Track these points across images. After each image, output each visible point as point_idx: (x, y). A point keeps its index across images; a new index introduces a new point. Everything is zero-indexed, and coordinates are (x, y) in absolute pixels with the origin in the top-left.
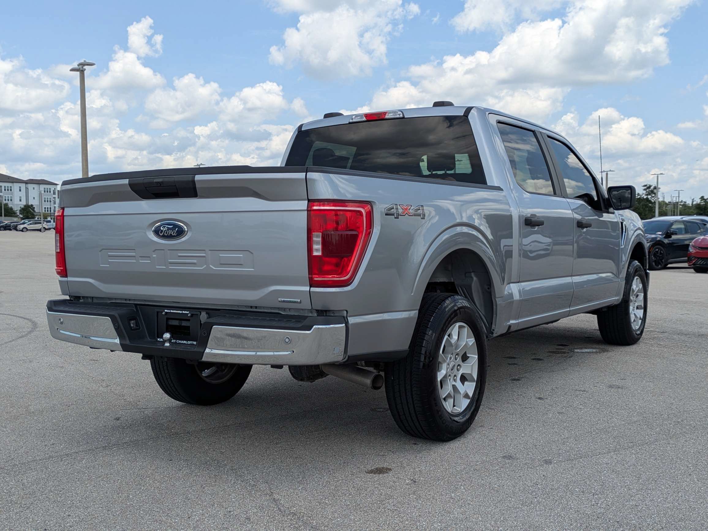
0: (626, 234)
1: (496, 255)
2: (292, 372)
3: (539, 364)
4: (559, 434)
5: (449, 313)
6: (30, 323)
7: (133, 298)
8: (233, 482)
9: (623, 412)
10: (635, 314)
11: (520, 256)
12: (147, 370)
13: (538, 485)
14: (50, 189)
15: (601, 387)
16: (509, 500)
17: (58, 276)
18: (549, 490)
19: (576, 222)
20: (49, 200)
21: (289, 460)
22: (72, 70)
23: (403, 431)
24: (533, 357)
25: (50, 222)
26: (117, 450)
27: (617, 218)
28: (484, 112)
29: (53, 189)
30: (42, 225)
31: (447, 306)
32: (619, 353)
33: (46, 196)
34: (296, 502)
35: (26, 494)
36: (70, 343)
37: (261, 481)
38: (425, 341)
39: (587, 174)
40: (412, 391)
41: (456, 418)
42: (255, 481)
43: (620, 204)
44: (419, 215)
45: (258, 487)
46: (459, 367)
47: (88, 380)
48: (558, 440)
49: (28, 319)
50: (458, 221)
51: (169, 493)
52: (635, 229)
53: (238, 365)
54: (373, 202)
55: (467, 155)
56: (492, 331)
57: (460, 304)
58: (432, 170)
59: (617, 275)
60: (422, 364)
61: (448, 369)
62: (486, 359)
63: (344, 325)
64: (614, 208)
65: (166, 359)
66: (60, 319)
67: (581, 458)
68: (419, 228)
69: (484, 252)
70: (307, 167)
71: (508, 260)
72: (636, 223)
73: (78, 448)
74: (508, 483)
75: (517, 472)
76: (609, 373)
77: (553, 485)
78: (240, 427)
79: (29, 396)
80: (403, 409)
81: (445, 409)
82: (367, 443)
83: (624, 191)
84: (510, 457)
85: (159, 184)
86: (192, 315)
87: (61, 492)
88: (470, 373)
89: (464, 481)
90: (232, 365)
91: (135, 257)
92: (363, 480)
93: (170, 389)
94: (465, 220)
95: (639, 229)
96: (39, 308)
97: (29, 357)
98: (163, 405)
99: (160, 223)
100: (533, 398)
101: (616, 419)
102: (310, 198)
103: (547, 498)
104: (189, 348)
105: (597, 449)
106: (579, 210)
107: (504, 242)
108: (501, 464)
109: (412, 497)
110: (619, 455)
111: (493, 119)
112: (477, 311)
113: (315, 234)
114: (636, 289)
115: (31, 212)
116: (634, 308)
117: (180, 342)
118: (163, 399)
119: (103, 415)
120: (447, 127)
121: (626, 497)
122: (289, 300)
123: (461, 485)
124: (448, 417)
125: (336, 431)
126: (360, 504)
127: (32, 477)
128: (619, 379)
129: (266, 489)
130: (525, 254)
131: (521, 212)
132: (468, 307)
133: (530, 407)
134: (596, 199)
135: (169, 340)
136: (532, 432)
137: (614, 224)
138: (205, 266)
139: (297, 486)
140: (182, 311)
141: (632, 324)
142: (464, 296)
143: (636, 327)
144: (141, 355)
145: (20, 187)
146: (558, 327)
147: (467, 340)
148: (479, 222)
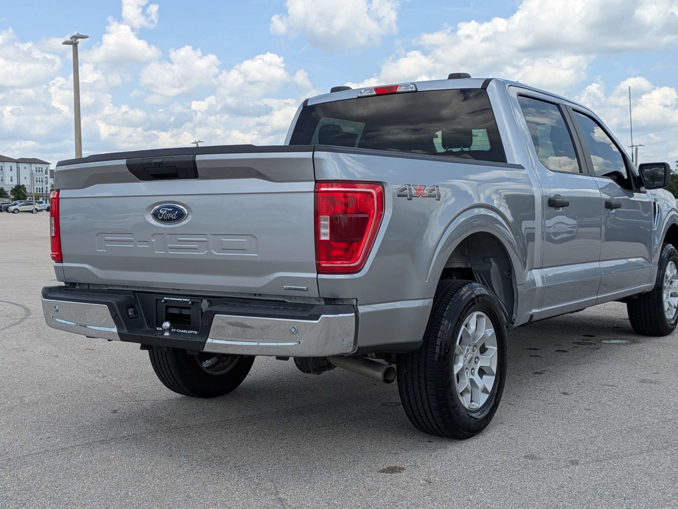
0: (659, 215)
1: (516, 237)
2: (298, 363)
3: (563, 355)
4: (586, 432)
5: (466, 303)
6: (23, 310)
7: (131, 285)
8: (236, 479)
9: (657, 409)
10: (669, 302)
11: (543, 239)
12: (145, 359)
13: (563, 487)
14: (42, 168)
15: (631, 381)
16: (533, 504)
17: (54, 261)
18: (576, 493)
19: (605, 202)
20: (41, 180)
21: (295, 458)
22: (65, 43)
23: (417, 428)
24: (557, 349)
25: (42, 203)
26: (115, 444)
27: (649, 198)
28: (503, 84)
29: (45, 168)
30: (34, 207)
31: (465, 294)
32: (652, 344)
33: (37, 176)
34: (303, 502)
35: (22, 490)
36: (64, 332)
37: (265, 479)
38: (440, 331)
39: (615, 149)
40: (426, 385)
41: (474, 414)
42: (259, 479)
43: (652, 183)
44: (434, 196)
45: (262, 486)
46: (477, 360)
47: (84, 370)
48: (585, 439)
49: (21, 306)
50: (476, 202)
51: (169, 491)
52: (669, 209)
53: (242, 356)
54: (384, 182)
55: (485, 130)
56: (512, 320)
57: (478, 292)
58: (447, 148)
59: (649, 260)
60: (437, 356)
61: (465, 361)
62: (506, 351)
63: (353, 314)
64: (646, 187)
65: (165, 350)
66: (55, 307)
67: (611, 459)
68: (435, 210)
69: (503, 234)
70: (314, 146)
71: (530, 243)
72: (670, 203)
73: (74, 442)
74: (531, 485)
75: (541, 474)
76: (641, 366)
77: (580, 488)
78: (242, 421)
79: (23, 386)
80: (417, 404)
81: (462, 405)
82: (378, 440)
83: (657, 168)
84: (533, 457)
85: (158, 165)
86: (193, 303)
87: (57, 489)
88: (489, 365)
89: (483, 482)
90: (233, 356)
91: (133, 241)
92: (374, 479)
93: (169, 380)
94: (483, 201)
95: (673, 209)
96: (32, 294)
97: (22, 346)
98: (161, 397)
99: (158, 206)
100: (557, 393)
101: (648, 417)
102: (317, 179)
103: (574, 502)
104: (190, 337)
105: (628, 450)
106: (608, 189)
107: (525, 224)
108: (523, 464)
109: (427, 498)
110: (652, 456)
111: (513, 92)
112: (497, 299)
113: (322, 217)
114: (670, 275)
115: (22, 192)
116: (668, 295)
117: (180, 331)
118: (162, 391)
119: (100, 407)
120: (461, 101)
121: (661, 502)
122: (295, 287)
123: (480, 487)
124: (466, 413)
125: (345, 426)
126: (371, 505)
127: (28, 472)
128: (651, 373)
129: (272, 487)
130: (548, 237)
131: (544, 192)
132: (486, 295)
133: (554, 403)
134: (626, 177)
135: (169, 330)
136: (556, 430)
137: (646, 205)
138: (207, 251)
139: (303, 485)
140: (182, 298)
141: (666, 313)
142: (482, 283)
143: (670, 316)
144: (139, 345)
145: (11, 167)
146: (583, 316)
147: (486, 330)
148: (499, 203)
